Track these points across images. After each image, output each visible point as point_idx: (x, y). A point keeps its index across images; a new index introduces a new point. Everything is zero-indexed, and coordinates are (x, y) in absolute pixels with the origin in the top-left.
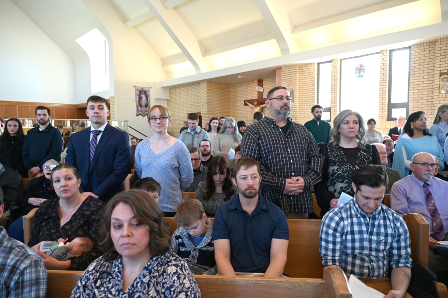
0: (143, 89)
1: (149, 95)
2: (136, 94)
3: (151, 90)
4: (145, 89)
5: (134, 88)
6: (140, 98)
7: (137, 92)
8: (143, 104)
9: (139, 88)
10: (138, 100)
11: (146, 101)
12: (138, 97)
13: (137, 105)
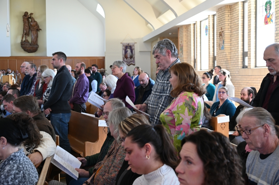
0: (128, 44)
1: (134, 49)
2: (123, 49)
3: (136, 45)
4: (131, 44)
5: (122, 44)
6: (126, 52)
7: (124, 47)
8: (129, 56)
9: (125, 44)
10: (124, 53)
11: (131, 54)
12: (124, 51)
13: (123, 58)
